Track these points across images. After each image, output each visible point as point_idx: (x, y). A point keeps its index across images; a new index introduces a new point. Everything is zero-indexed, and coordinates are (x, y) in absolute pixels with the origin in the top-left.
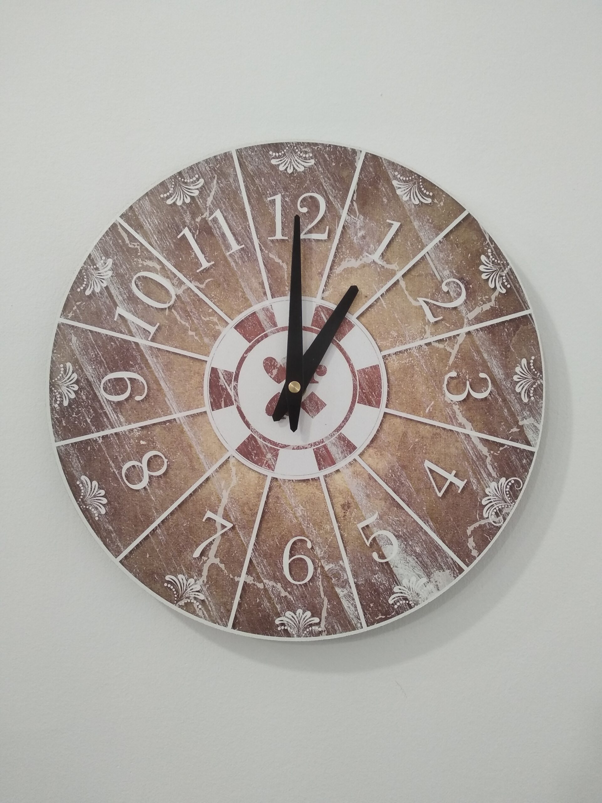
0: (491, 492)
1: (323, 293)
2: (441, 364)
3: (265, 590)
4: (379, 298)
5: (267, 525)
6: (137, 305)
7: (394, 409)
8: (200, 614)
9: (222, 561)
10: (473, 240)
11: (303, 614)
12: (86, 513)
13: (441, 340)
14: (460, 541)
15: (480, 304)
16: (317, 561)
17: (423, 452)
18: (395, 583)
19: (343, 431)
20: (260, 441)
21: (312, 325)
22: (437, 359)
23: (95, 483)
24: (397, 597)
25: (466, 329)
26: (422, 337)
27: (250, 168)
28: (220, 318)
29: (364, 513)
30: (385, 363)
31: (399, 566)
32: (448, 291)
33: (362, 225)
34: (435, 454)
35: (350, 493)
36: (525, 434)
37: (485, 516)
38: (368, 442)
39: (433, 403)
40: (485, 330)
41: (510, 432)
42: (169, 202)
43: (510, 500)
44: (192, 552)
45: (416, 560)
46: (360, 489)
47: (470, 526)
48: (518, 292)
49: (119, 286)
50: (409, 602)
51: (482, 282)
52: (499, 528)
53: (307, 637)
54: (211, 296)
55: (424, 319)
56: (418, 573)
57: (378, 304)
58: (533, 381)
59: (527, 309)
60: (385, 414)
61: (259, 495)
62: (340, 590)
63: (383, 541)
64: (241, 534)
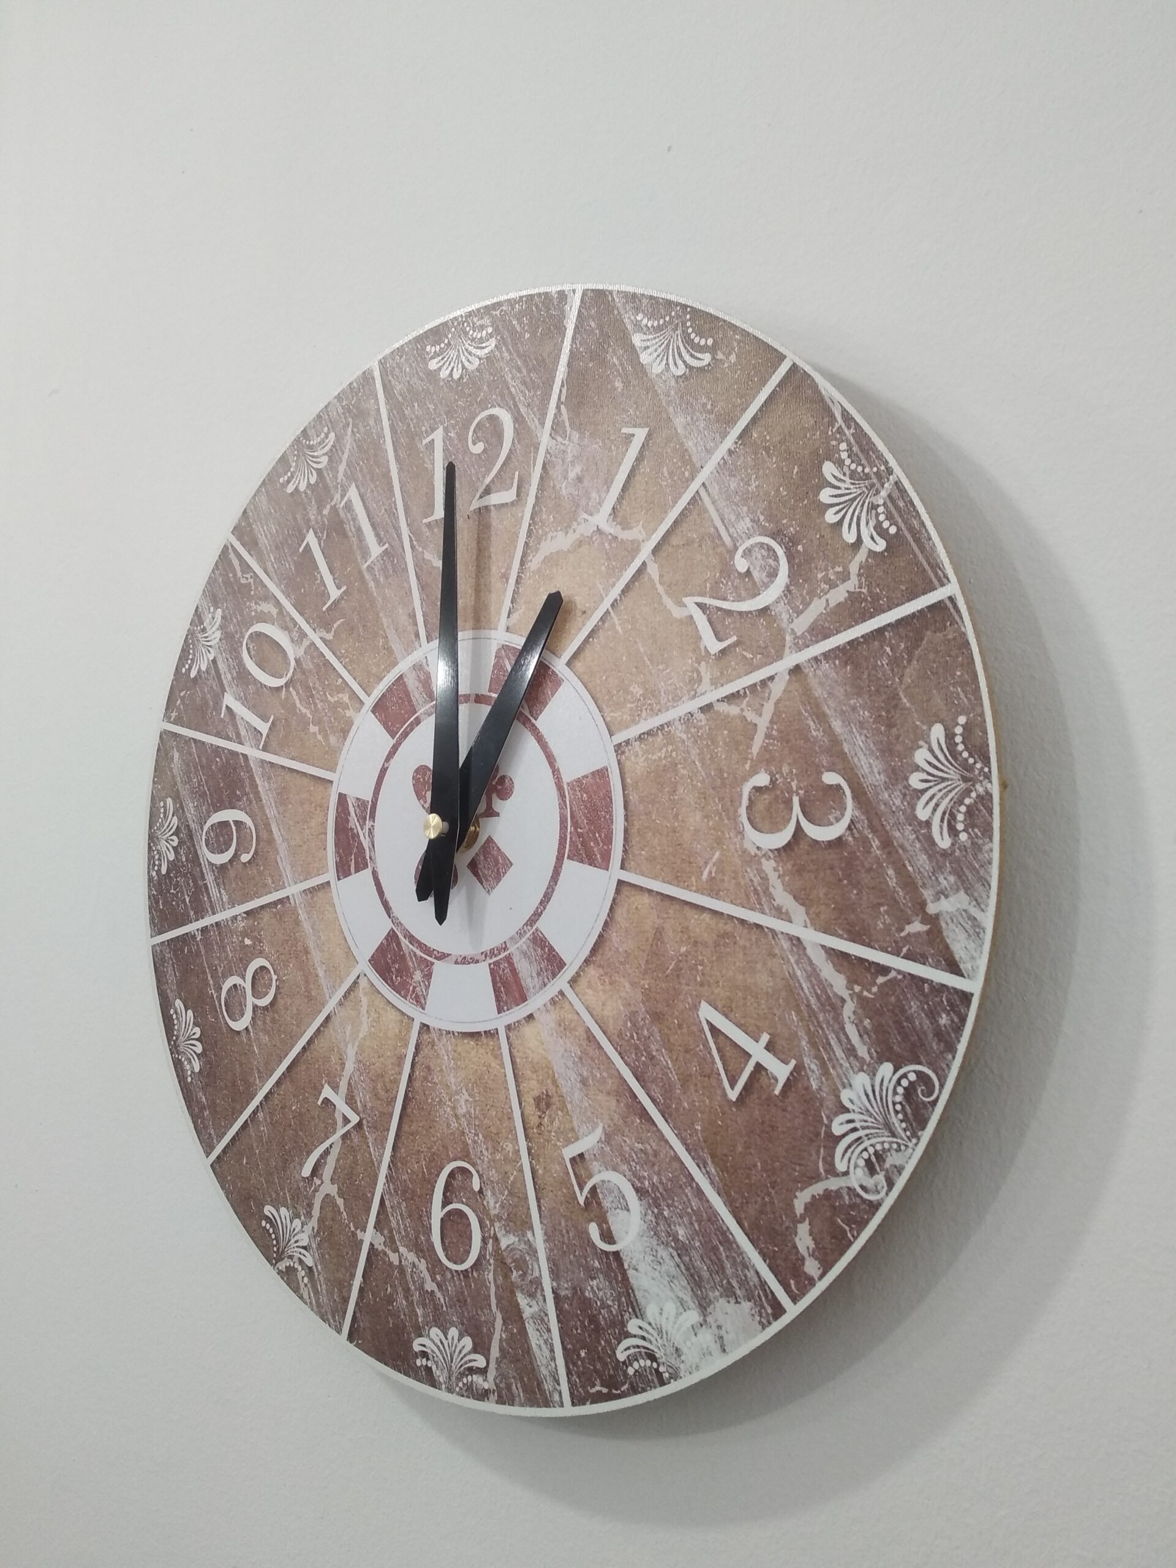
0: (855, 1099)
1: (509, 617)
2: (735, 756)
3: (402, 1270)
4: (607, 612)
5: (410, 1127)
6: (247, 686)
7: (637, 871)
8: (306, 1296)
9: (341, 1193)
10: (803, 428)
11: (459, 1340)
12: (178, 1065)
13: (733, 694)
14: (777, 1227)
15: (822, 591)
16: (488, 1222)
17: (696, 980)
18: (630, 1310)
19: (541, 924)
20: (405, 942)
21: (490, 691)
22: (725, 743)
23: (190, 1013)
24: (634, 1347)
25: (792, 659)
26: (693, 693)
27: (398, 387)
28: (353, 695)
29: (575, 1124)
30: (619, 762)
31: (642, 1267)
32: (748, 571)
33: (575, 453)
34: (723, 987)
35: (551, 1072)
36: (943, 940)
37: (841, 1166)
38: (586, 952)
39: (717, 855)
40: (836, 657)
41: (902, 934)
42: (290, 489)
43: (905, 1130)
44: (302, 1165)
45: (677, 1258)
46: (570, 1064)
47: (802, 1190)
48: (917, 541)
49: (228, 656)
50: (658, 1365)
51: (827, 534)
52: (875, 1207)
53: (463, 1396)
54: (341, 653)
55: (696, 649)
56: (681, 1295)
57: (606, 625)
58: (963, 785)
59: (942, 585)
60: (620, 883)
61: (401, 1058)
62: (526, 1301)
63: (611, 1199)
64: (370, 1141)
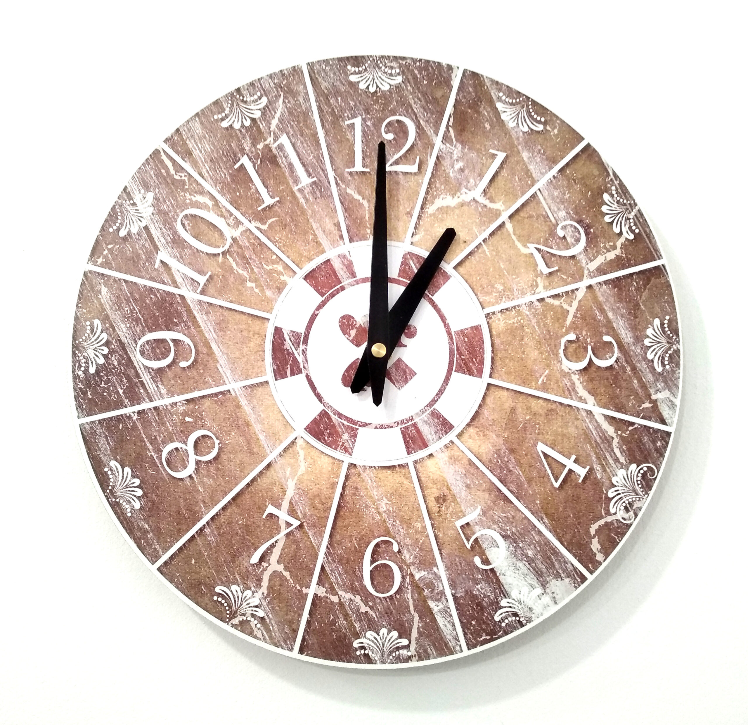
0: (619, 481)
1: (412, 236)
2: (557, 325)
3: (341, 604)
4: (480, 244)
5: (343, 522)
6: (183, 249)
7: (500, 379)
8: (259, 635)
9: (286, 568)
10: (593, 175)
11: (388, 634)
12: (116, 507)
13: (556, 295)
14: (582, 542)
15: (603, 252)
16: (405, 567)
17: (535, 432)
18: (502, 595)
19: (437, 406)
20: (334, 418)
21: (399, 276)
22: (552, 318)
23: (127, 470)
24: (505, 613)
25: (587, 282)
26: (533, 292)
27: (324, 85)
28: (287, 267)
29: (463, 508)
30: (488, 323)
31: (508, 573)
32: (564, 236)
33: (459, 156)
34: (551, 434)
35: (446, 483)
36: (659, 410)
37: (612, 511)
38: (468, 420)
39: (547, 372)
40: (610, 284)
41: (641, 408)
42: (225, 124)
43: (642, 492)
44: (250, 557)
45: (528, 566)
46: (458, 478)
47: (594, 524)
48: (649, 238)
49: (162, 226)
50: (520, 618)
51: (606, 227)
52: (629, 526)
53: (393, 663)
54: (275, 239)
55: (535, 270)
56: (531, 582)
57: (480, 251)
58: (668, 345)
59: (659, 259)
60: (489, 385)
61: (333, 486)
62: (434, 604)
63: (487, 543)
64: (310, 534)
